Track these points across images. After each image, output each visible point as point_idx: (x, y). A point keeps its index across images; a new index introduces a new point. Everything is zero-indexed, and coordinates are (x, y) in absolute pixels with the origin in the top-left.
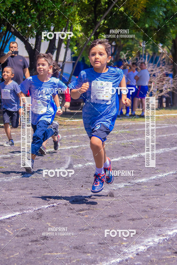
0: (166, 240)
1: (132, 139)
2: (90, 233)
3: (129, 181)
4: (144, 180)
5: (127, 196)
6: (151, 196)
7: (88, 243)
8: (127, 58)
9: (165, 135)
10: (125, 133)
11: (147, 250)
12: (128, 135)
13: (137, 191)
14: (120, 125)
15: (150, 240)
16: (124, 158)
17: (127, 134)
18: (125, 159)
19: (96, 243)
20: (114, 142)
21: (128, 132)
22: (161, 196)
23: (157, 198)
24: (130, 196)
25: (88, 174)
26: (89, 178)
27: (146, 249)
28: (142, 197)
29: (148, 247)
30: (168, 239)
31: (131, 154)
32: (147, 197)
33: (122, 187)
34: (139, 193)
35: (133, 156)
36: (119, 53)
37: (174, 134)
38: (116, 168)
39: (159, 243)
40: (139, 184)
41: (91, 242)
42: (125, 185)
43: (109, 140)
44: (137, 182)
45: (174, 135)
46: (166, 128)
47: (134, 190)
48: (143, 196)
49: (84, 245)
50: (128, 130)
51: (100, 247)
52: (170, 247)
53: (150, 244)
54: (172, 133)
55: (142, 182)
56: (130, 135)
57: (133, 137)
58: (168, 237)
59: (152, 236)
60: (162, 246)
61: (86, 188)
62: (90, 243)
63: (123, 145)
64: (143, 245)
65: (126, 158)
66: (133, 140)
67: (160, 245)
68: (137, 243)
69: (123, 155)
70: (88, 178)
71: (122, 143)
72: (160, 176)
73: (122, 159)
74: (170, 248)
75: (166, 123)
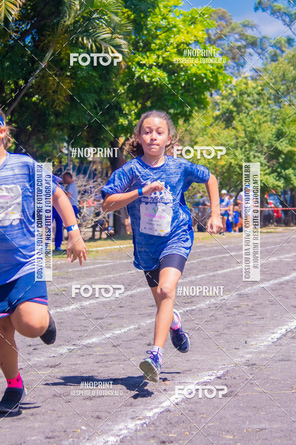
0: (145, 425)
2: (29, 423)
3: (74, 343)
4: (94, 340)
5: (74, 365)
6: (110, 363)
7: (28, 439)
9: (112, 276)
11: (121, 442)
12: (58, 278)
13: (87, 357)
15: (121, 426)
16: (59, 310)
17: (56, 277)
18: (60, 312)
19: (41, 437)
21: (58, 274)
22: (124, 361)
23: (119, 364)
24: (79, 364)
27: (119, 441)
28: (96, 365)
29: (121, 437)
30: (147, 423)
31: (68, 304)
32: (105, 364)
33: (64, 352)
34: (91, 360)
35: (71, 307)
37: (124, 273)
39: (136, 430)
40: (89, 345)
41: (34, 436)
42: (69, 350)
44: (85, 344)
45: (124, 275)
46: (111, 265)
47: (83, 356)
48: (97, 362)
49: (24, 442)
50: (57, 271)
51: (49, 442)
52: (152, 434)
53: (123, 432)
54: (121, 272)
55: (93, 343)
56: (62, 278)
57: (66, 281)
58: (147, 420)
59: (123, 421)
60: (141, 433)
62: (33, 438)
63: (54, 292)
64: (113, 435)
65: (62, 311)
66: (66, 285)
67: (139, 434)
68: (103, 432)
69: (56, 307)
71: (52, 290)
72: (117, 332)
73: (56, 312)
74: (154, 437)
75: (109, 258)
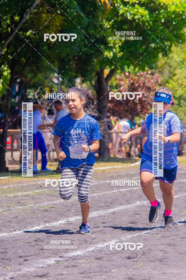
1: (54, 200)
3: (60, 255)
4: (79, 253)
5: (60, 275)
6: (93, 274)
8: (38, 96)
9: (96, 195)
10: (43, 194)
13: (73, 268)
14: (35, 183)
16: (47, 225)
17: (46, 195)
18: (49, 226)
20: (31, 205)
22: (106, 272)
23: (101, 275)
24: (65, 274)
25: (3, 248)
26: (6, 254)
28: (80, 275)
31: (56, 220)
32: (88, 275)
33: (51, 263)
34: (76, 271)
35: (59, 223)
36: (26, 92)
37: (107, 193)
38: (39, 239)
40: (74, 258)
42: (56, 261)
43: (24, 203)
44: (70, 256)
45: (107, 194)
46: (95, 185)
47: (68, 267)
48: (82, 273)
54: (104, 191)
55: (78, 256)
61: (4, 267)
63: (43, 209)
65: (50, 226)
66: (55, 202)
69: (45, 222)
70: (3, 254)
71: (42, 207)
72: (99, 246)
73: (45, 227)
75: (95, 179)
